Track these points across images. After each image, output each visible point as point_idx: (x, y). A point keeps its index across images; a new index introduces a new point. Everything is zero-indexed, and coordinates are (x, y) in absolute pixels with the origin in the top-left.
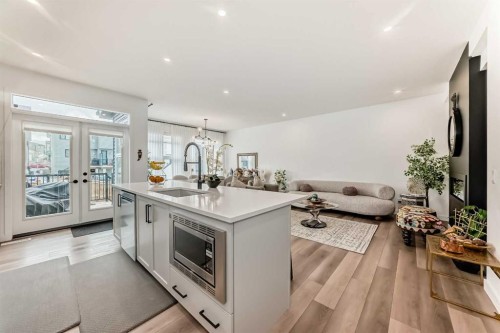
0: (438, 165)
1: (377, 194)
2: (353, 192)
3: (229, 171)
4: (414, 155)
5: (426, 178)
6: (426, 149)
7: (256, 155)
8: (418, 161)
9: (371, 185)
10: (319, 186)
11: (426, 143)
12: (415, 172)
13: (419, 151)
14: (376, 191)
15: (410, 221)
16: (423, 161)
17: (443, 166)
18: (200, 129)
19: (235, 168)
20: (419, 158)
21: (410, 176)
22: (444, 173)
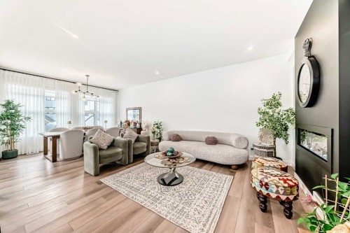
0: (284, 117)
1: (233, 143)
2: (213, 141)
3: (119, 123)
4: (264, 109)
5: (275, 129)
6: (274, 103)
7: (140, 109)
8: (267, 113)
9: (229, 135)
10: (187, 136)
11: (274, 97)
12: (265, 123)
13: (268, 104)
14: (233, 140)
15: (266, 184)
16: (272, 114)
17: (289, 117)
18: (79, 84)
19: (123, 121)
20: (268, 110)
21: (261, 127)
22: (289, 124)
